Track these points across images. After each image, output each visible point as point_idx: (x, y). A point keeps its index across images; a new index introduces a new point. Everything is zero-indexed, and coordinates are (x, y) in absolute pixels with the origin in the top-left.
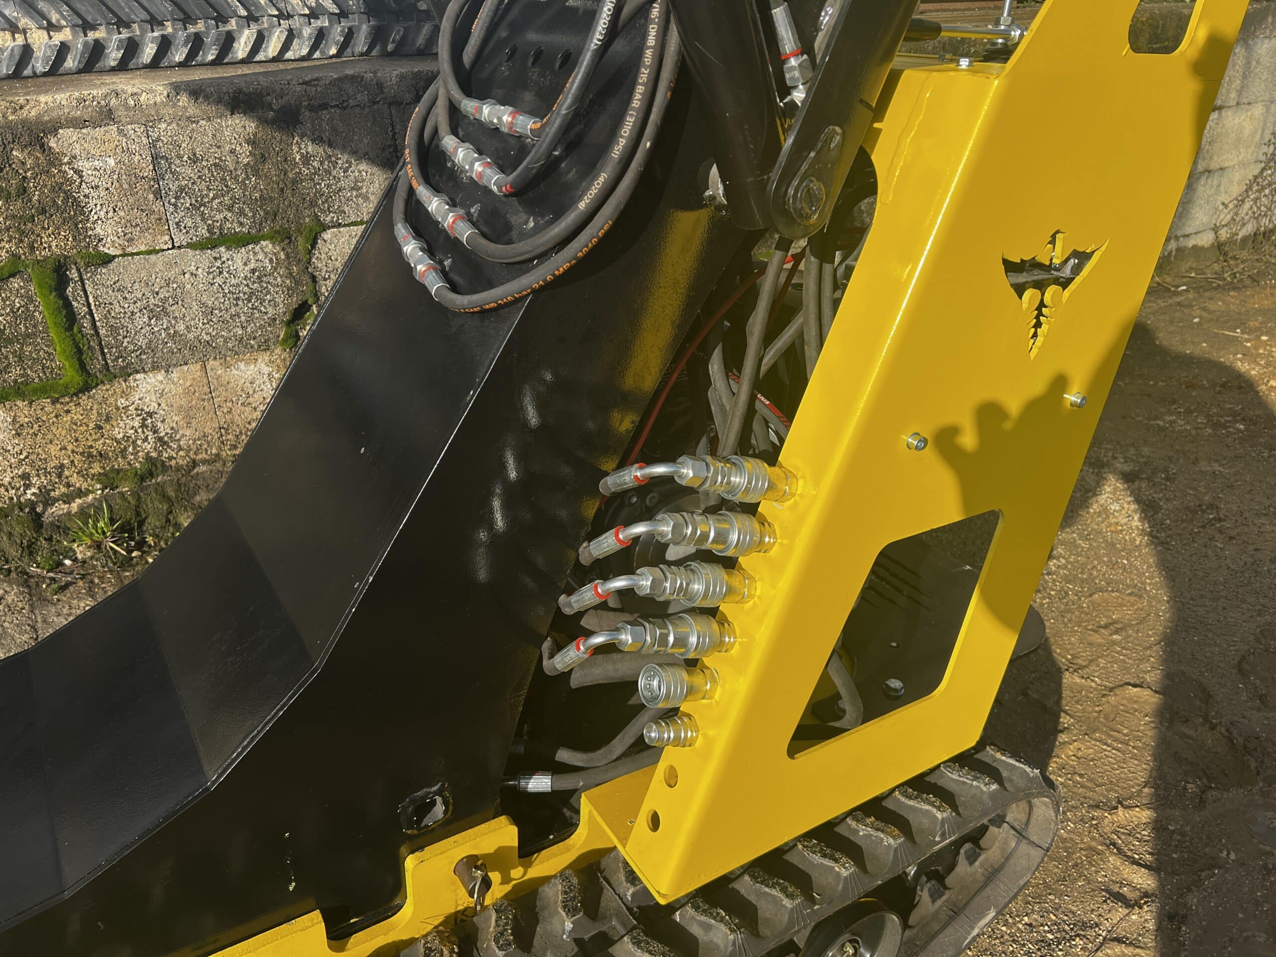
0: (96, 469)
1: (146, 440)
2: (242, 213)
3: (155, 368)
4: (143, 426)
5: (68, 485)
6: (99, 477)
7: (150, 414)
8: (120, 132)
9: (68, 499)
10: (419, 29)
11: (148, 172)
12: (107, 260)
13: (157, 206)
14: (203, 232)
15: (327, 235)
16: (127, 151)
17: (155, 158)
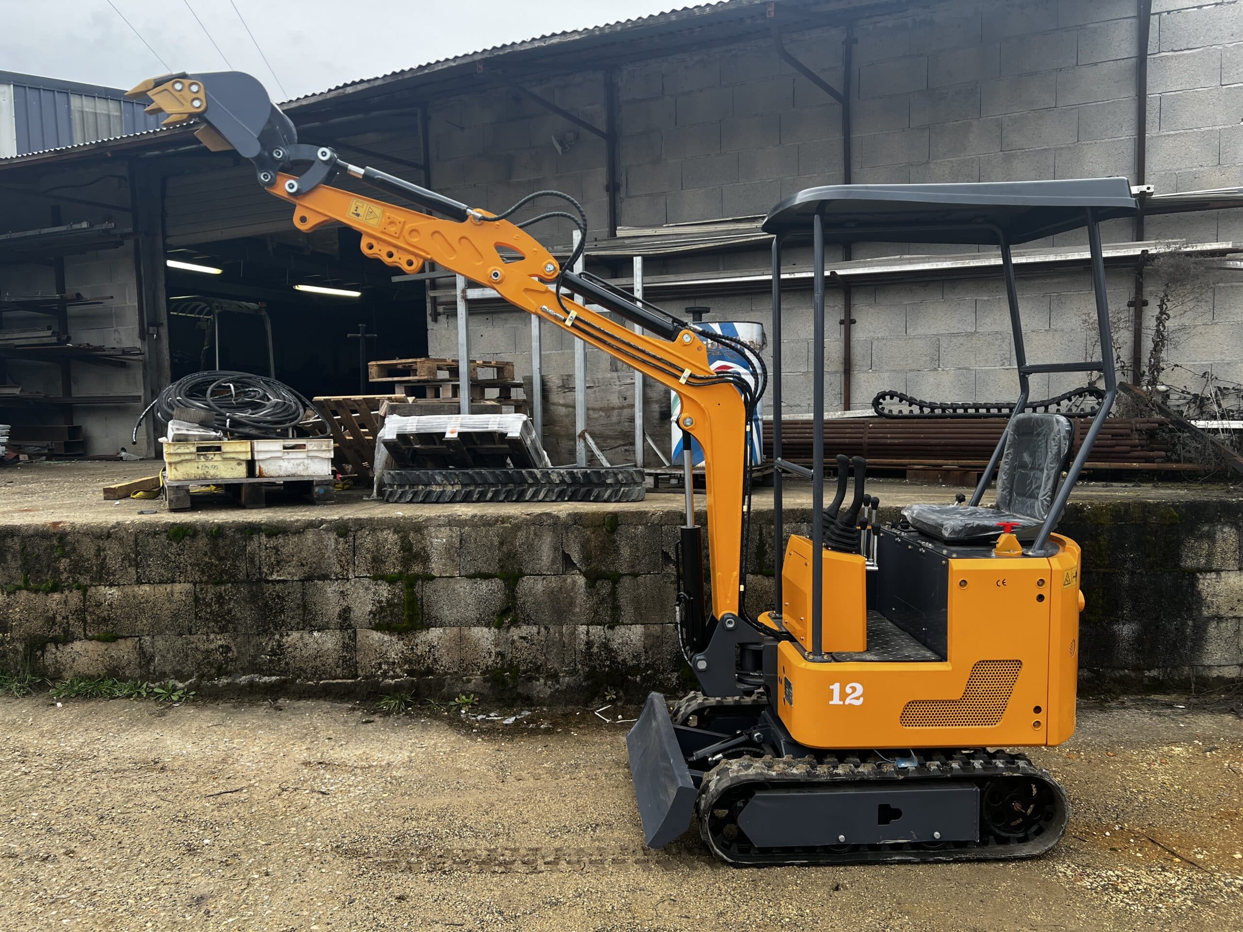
0: (406, 667)
1: (429, 658)
2: (490, 565)
3: (440, 626)
4: (430, 651)
5: (394, 672)
6: (407, 671)
7: (433, 647)
8: (450, 529)
9: (393, 678)
10: (606, 491)
11: (458, 545)
12: (433, 578)
13: (458, 559)
14: (472, 571)
15: (524, 579)
16: (451, 537)
17: (461, 540)
